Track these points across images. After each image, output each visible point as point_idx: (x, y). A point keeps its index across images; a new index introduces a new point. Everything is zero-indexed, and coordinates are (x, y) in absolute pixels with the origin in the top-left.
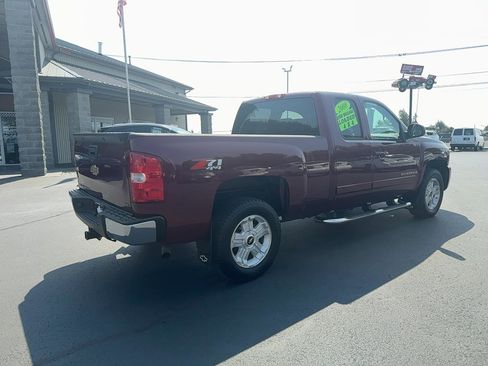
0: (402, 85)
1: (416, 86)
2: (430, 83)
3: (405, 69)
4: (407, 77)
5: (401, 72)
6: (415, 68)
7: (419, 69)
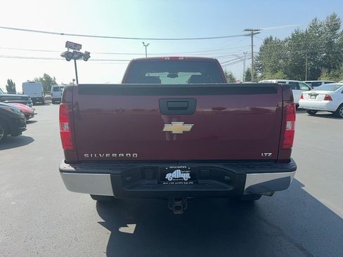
0: (68, 56)
1: (78, 58)
2: (86, 56)
3: (69, 45)
4: (71, 51)
5: (66, 47)
6: (76, 45)
7: (78, 46)
